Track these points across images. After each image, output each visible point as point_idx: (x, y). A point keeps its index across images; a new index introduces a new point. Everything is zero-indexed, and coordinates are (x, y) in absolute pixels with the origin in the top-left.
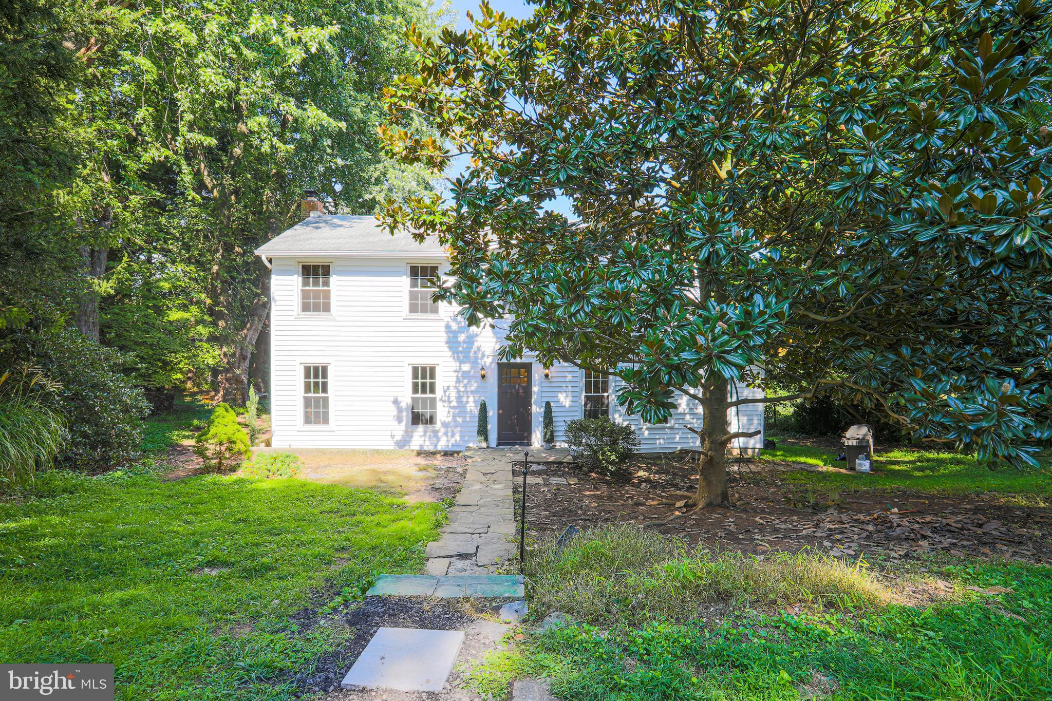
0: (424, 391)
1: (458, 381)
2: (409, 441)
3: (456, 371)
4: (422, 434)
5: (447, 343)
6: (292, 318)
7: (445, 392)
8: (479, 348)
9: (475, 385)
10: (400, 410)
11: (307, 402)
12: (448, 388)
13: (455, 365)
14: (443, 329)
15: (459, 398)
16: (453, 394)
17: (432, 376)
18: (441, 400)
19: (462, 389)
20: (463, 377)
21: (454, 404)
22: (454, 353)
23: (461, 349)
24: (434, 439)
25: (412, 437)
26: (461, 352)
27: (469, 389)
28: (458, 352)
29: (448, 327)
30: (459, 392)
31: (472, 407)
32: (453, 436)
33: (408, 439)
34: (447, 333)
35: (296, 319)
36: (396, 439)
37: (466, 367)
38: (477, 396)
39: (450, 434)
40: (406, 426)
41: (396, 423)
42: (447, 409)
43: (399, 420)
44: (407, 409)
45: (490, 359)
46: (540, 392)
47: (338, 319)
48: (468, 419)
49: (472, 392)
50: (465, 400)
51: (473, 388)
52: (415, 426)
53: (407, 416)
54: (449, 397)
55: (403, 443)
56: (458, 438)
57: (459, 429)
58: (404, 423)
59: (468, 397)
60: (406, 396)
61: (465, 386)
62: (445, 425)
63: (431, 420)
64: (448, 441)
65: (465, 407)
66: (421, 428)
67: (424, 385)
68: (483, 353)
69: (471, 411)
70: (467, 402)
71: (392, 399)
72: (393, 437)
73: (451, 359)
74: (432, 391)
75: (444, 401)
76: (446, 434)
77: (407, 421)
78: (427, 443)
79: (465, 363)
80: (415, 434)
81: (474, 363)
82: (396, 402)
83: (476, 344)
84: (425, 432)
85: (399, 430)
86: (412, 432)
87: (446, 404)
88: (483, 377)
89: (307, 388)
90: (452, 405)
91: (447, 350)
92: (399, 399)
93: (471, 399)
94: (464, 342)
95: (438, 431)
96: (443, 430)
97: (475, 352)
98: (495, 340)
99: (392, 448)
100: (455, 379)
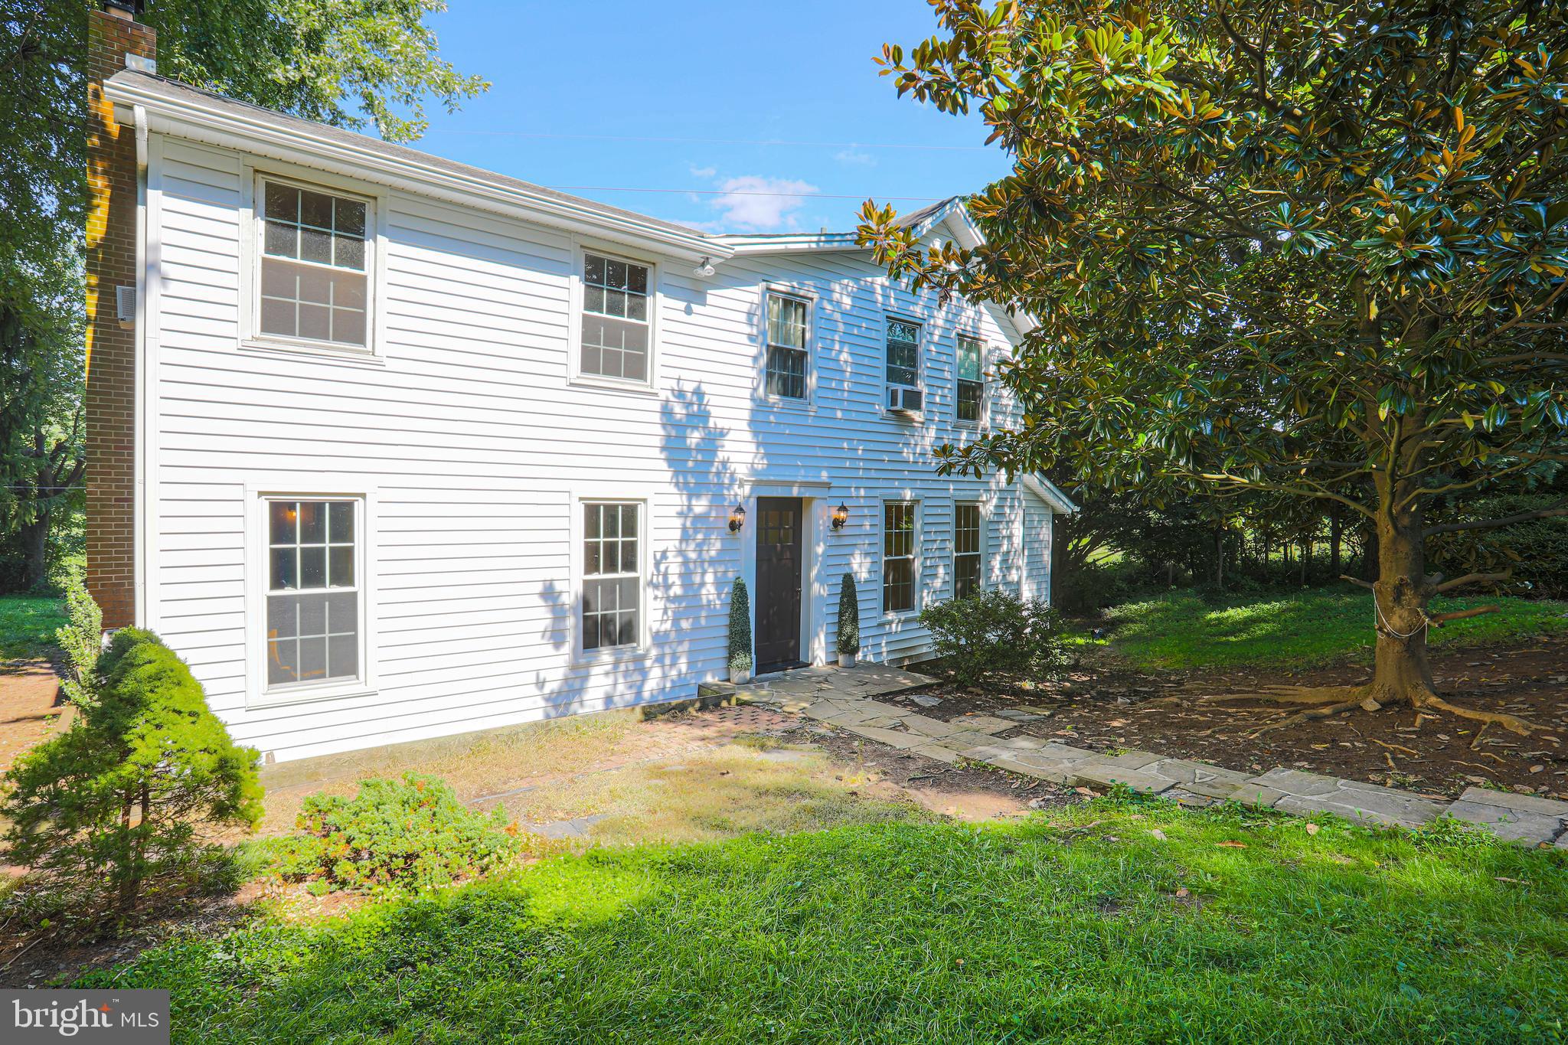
0: (611, 566)
1: (685, 538)
2: (580, 690)
3: (680, 514)
4: (609, 667)
5: (663, 449)
6: (231, 346)
7: (657, 564)
8: (724, 463)
9: (718, 545)
10: (558, 613)
11: (279, 615)
12: (664, 553)
13: (679, 500)
14: (657, 418)
15: (686, 576)
16: (674, 567)
17: (630, 529)
18: (650, 583)
19: (693, 556)
20: (693, 527)
21: (677, 590)
22: (676, 473)
23: (690, 464)
24: (637, 677)
25: (586, 678)
26: (692, 472)
27: (705, 556)
28: (685, 473)
29: (666, 412)
30: (686, 562)
31: (711, 592)
32: (673, 665)
33: (577, 684)
34: (664, 425)
35: (245, 351)
36: (547, 689)
37: (700, 506)
38: (721, 569)
39: (667, 661)
40: (574, 650)
41: (549, 649)
42: (661, 604)
43: (557, 637)
44: (574, 608)
45: (747, 489)
46: (827, 556)
47: (391, 365)
48: (703, 622)
49: (712, 562)
50: (697, 579)
51: (713, 553)
52: (591, 652)
53: (576, 626)
54: (665, 575)
55: (564, 698)
56: (684, 668)
57: (686, 646)
58: (567, 648)
59: (704, 573)
60: (572, 582)
61: (699, 549)
62: (659, 639)
63: (628, 633)
64: (664, 677)
65: (697, 596)
66: (605, 655)
67: (611, 548)
68: (732, 474)
69: (709, 605)
70: (703, 584)
71: (539, 587)
72: (540, 684)
73: (672, 489)
74: (630, 564)
75: (656, 587)
76: (660, 660)
77: (576, 639)
78: (621, 688)
79: (698, 496)
80: (595, 670)
81: (717, 498)
82: (549, 594)
83: (721, 455)
84: (616, 664)
85: (556, 664)
86: (588, 666)
87: (659, 594)
88: (734, 526)
89: (281, 571)
90: (671, 593)
91: (664, 465)
92: (558, 586)
93: (709, 578)
94: (698, 450)
95: (644, 657)
96: (654, 652)
97: (718, 474)
98: (752, 447)
99: (538, 716)
100: (678, 534)
